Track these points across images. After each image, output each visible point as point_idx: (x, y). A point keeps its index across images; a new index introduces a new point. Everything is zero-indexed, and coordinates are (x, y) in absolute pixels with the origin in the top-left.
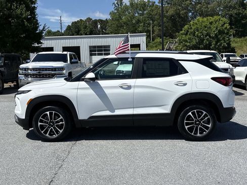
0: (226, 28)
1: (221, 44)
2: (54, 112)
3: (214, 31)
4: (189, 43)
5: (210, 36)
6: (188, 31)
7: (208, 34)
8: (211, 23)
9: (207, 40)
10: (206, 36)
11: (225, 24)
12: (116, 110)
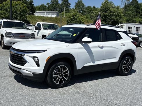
0: (25, 9)
1: (23, 18)
2: (63, 66)
3: (19, 10)
4: (4, 15)
5: (17, 13)
6: (2, 8)
7: (15, 12)
8: (17, 5)
9: (15, 15)
10: (14, 13)
11: (24, 6)
12: (95, 62)
